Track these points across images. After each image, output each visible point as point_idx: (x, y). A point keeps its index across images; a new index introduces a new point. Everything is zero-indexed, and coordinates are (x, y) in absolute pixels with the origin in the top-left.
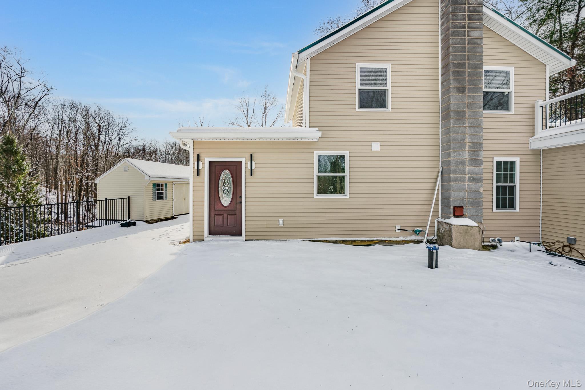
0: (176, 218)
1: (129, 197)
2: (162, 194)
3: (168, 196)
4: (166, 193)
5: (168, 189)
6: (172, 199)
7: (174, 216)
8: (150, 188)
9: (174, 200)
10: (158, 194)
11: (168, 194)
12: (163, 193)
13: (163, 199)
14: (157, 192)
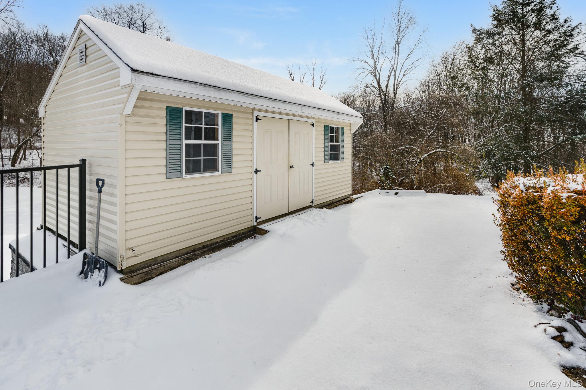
0: (264, 232)
1: (84, 161)
2: (212, 150)
3: (234, 158)
4: (228, 149)
5: (234, 133)
6: (250, 170)
7: (255, 224)
8: (155, 125)
9: (257, 171)
10: (192, 150)
11: (234, 152)
12: (216, 146)
13: (216, 169)
14: (187, 145)
